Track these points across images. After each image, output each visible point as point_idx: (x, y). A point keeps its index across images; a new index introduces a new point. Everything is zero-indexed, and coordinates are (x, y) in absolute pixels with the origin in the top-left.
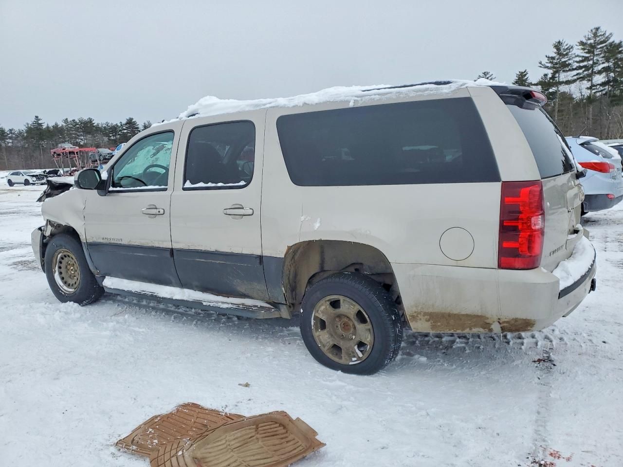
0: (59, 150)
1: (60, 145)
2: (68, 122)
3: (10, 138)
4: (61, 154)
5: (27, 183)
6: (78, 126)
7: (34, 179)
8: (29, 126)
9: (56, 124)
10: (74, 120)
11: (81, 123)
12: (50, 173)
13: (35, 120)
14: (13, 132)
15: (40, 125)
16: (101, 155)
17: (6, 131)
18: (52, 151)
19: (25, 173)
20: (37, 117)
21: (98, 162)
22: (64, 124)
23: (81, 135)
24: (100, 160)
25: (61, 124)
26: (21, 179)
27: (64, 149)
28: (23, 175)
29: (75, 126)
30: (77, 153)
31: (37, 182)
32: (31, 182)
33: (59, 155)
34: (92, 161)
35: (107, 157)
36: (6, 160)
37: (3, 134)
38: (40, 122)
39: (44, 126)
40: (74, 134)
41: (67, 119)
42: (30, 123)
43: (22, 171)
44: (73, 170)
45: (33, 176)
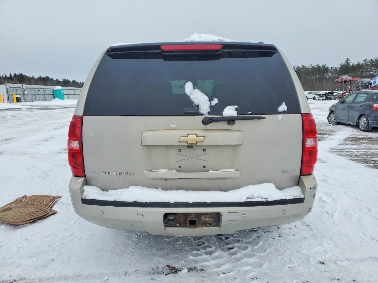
0: (340, 80)
1: (341, 77)
2: (366, 61)
3: (330, 72)
4: (340, 82)
5: (314, 99)
6: (373, 63)
7: (319, 96)
8: (343, 65)
9: (359, 63)
10: (371, 60)
11: (376, 61)
12: (329, 93)
13: (346, 61)
14: (333, 69)
15: (349, 64)
16: (363, 83)
17: (329, 68)
18: (336, 80)
19: (315, 93)
20: (348, 59)
21: (360, 87)
22: (364, 63)
23: (374, 69)
24: (361, 86)
25: (362, 62)
26: (311, 96)
27: (342, 79)
28: (313, 94)
29: (371, 63)
30: (349, 81)
31: (319, 98)
32: (316, 98)
33: (339, 83)
34: (357, 87)
35: (367, 84)
36: (324, 85)
37: (328, 70)
38: (349, 62)
39: (351, 64)
40: (369, 68)
41: (366, 59)
42: (343, 63)
43: (313, 92)
44: (345, 92)
45: (318, 95)
